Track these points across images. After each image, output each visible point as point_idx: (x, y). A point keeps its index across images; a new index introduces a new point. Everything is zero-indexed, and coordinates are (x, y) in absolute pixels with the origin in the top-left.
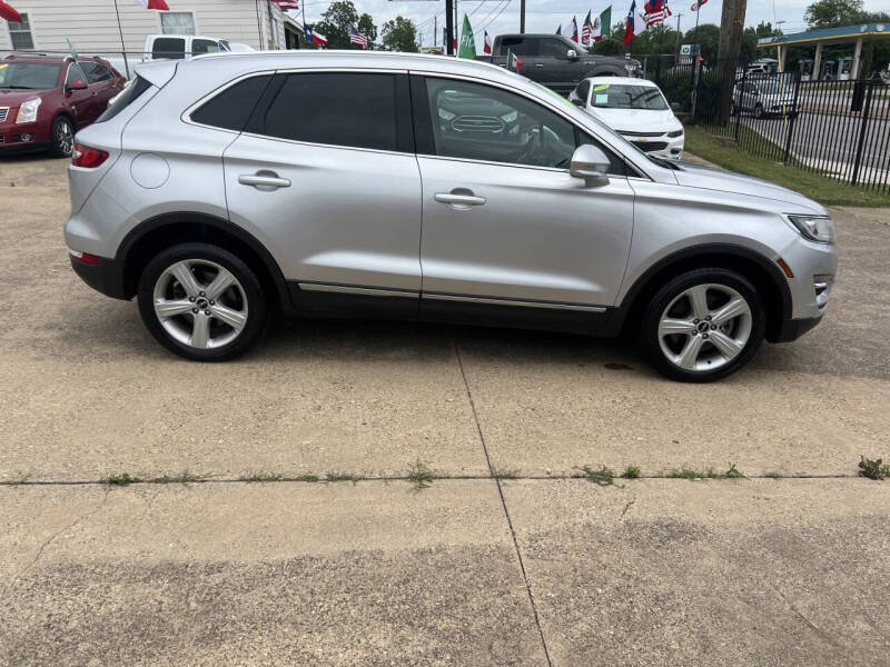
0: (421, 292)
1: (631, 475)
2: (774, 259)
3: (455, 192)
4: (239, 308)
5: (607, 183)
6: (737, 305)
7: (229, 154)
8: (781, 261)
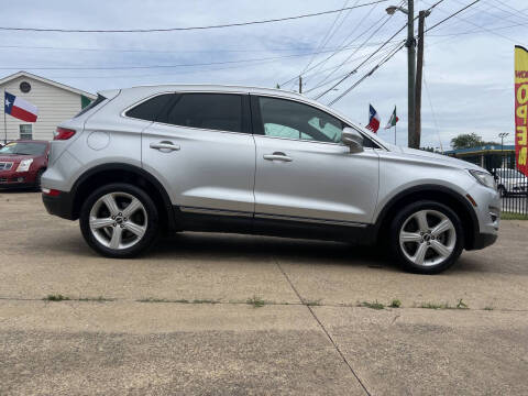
0: (254, 213)
1: (395, 305)
2: (464, 195)
3: (275, 153)
4: (142, 224)
5: (362, 151)
6: (446, 224)
7: (146, 132)
8: (468, 196)
